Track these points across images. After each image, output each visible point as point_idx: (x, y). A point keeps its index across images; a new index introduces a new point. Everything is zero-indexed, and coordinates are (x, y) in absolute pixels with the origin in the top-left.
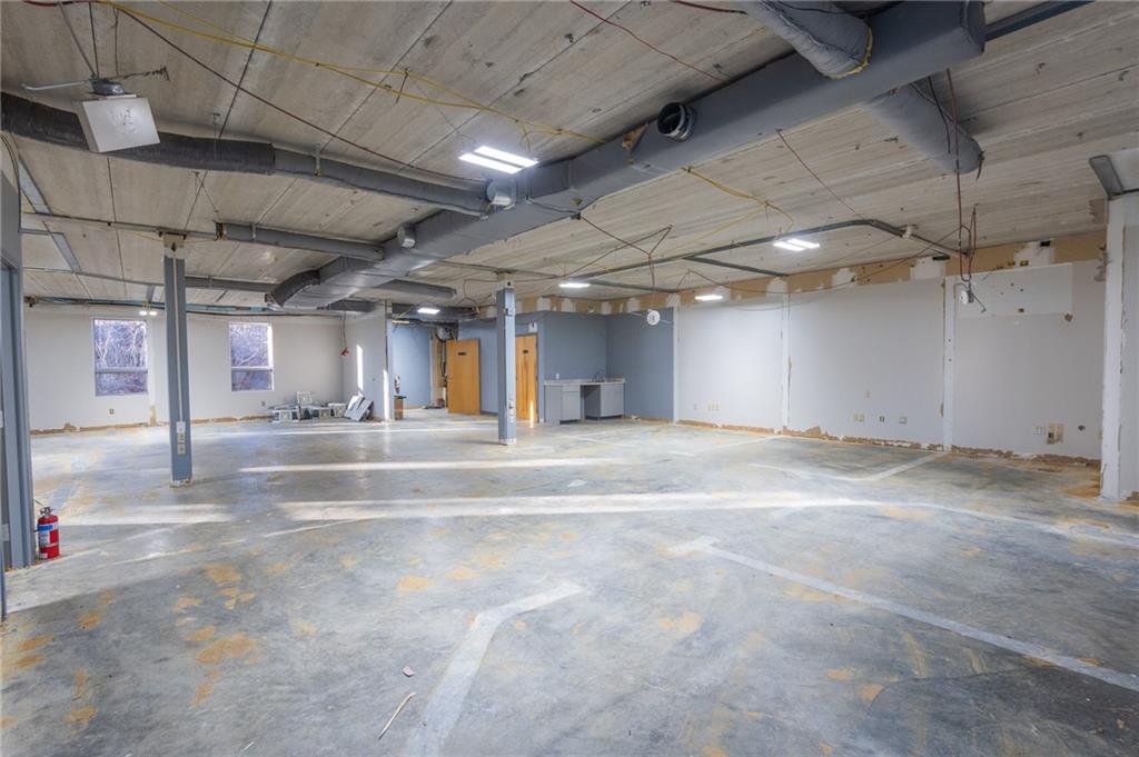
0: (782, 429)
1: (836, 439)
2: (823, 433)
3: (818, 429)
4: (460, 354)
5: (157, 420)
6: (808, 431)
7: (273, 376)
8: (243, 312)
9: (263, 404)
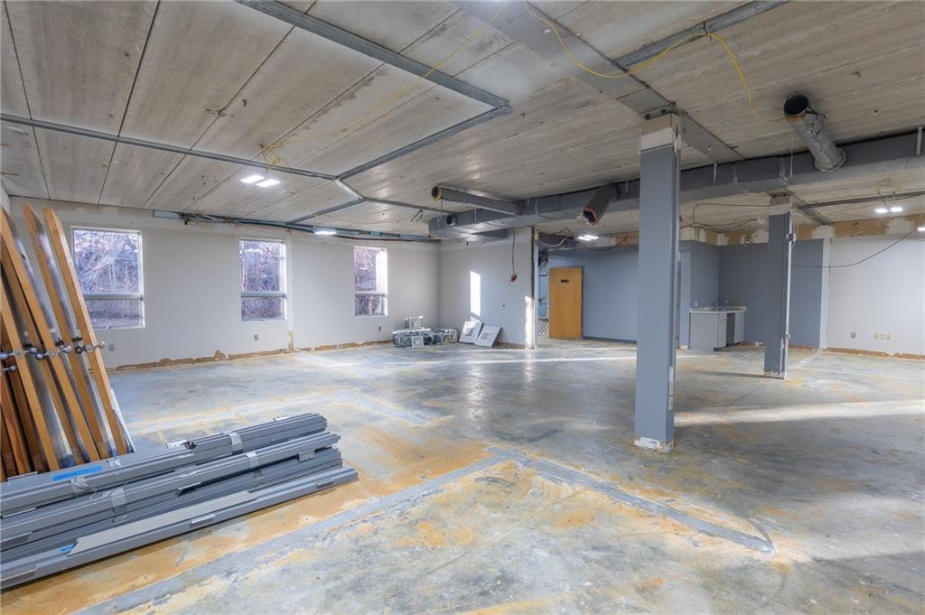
4: (563, 281)
5: (295, 347)
7: (386, 300)
8: (365, 236)
9: (380, 329)
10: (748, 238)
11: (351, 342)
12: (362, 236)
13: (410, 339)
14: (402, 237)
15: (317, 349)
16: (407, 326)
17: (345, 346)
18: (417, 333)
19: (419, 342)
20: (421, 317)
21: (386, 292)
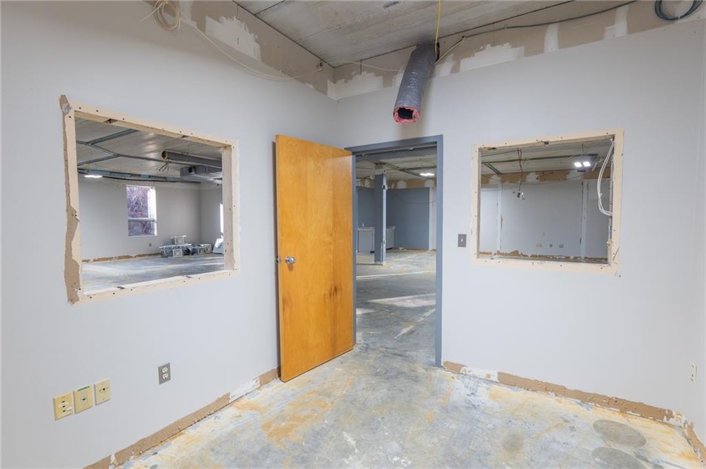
0: (496, 252)
1: (527, 256)
2: (520, 253)
3: (517, 251)
6: (511, 253)
7: (155, 225)
8: (137, 178)
9: (150, 245)
10: (396, 185)
11: (126, 254)
12: (133, 178)
13: (172, 251)
14: (168, 179)
15: (95, 260)
16: (173, 243)
17: (120, 258)
18: (179, 247)
19: (179, 253)
20: (185, 236)
21: (155, 219)
